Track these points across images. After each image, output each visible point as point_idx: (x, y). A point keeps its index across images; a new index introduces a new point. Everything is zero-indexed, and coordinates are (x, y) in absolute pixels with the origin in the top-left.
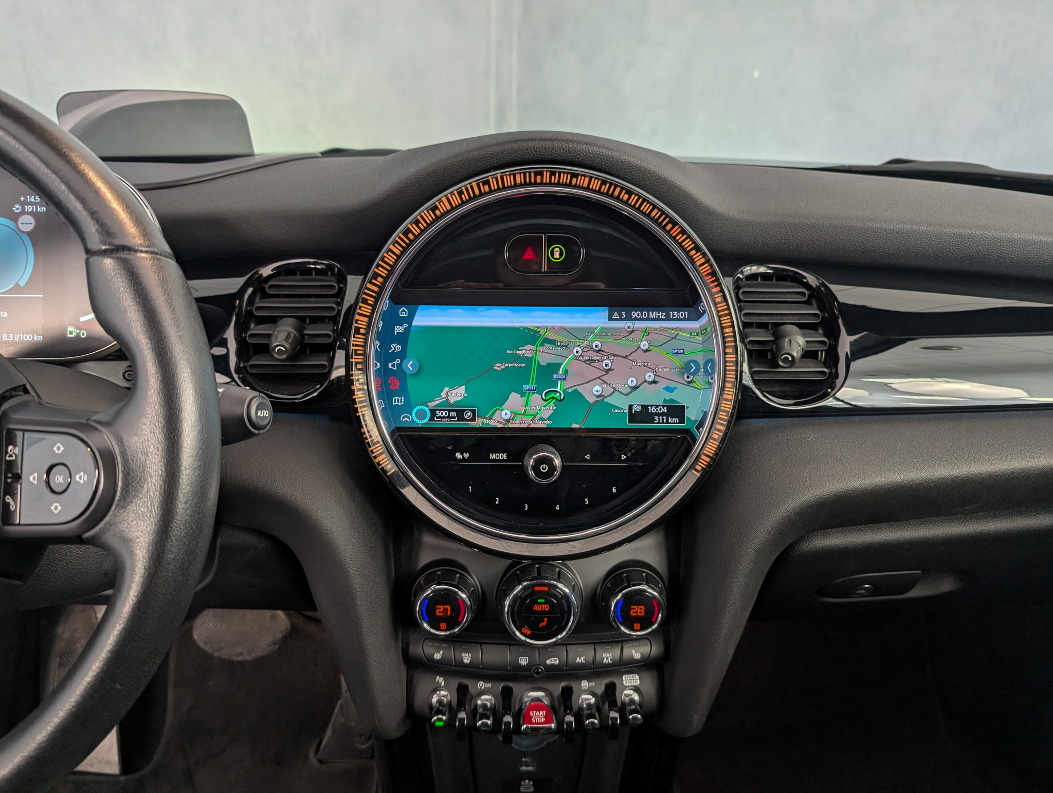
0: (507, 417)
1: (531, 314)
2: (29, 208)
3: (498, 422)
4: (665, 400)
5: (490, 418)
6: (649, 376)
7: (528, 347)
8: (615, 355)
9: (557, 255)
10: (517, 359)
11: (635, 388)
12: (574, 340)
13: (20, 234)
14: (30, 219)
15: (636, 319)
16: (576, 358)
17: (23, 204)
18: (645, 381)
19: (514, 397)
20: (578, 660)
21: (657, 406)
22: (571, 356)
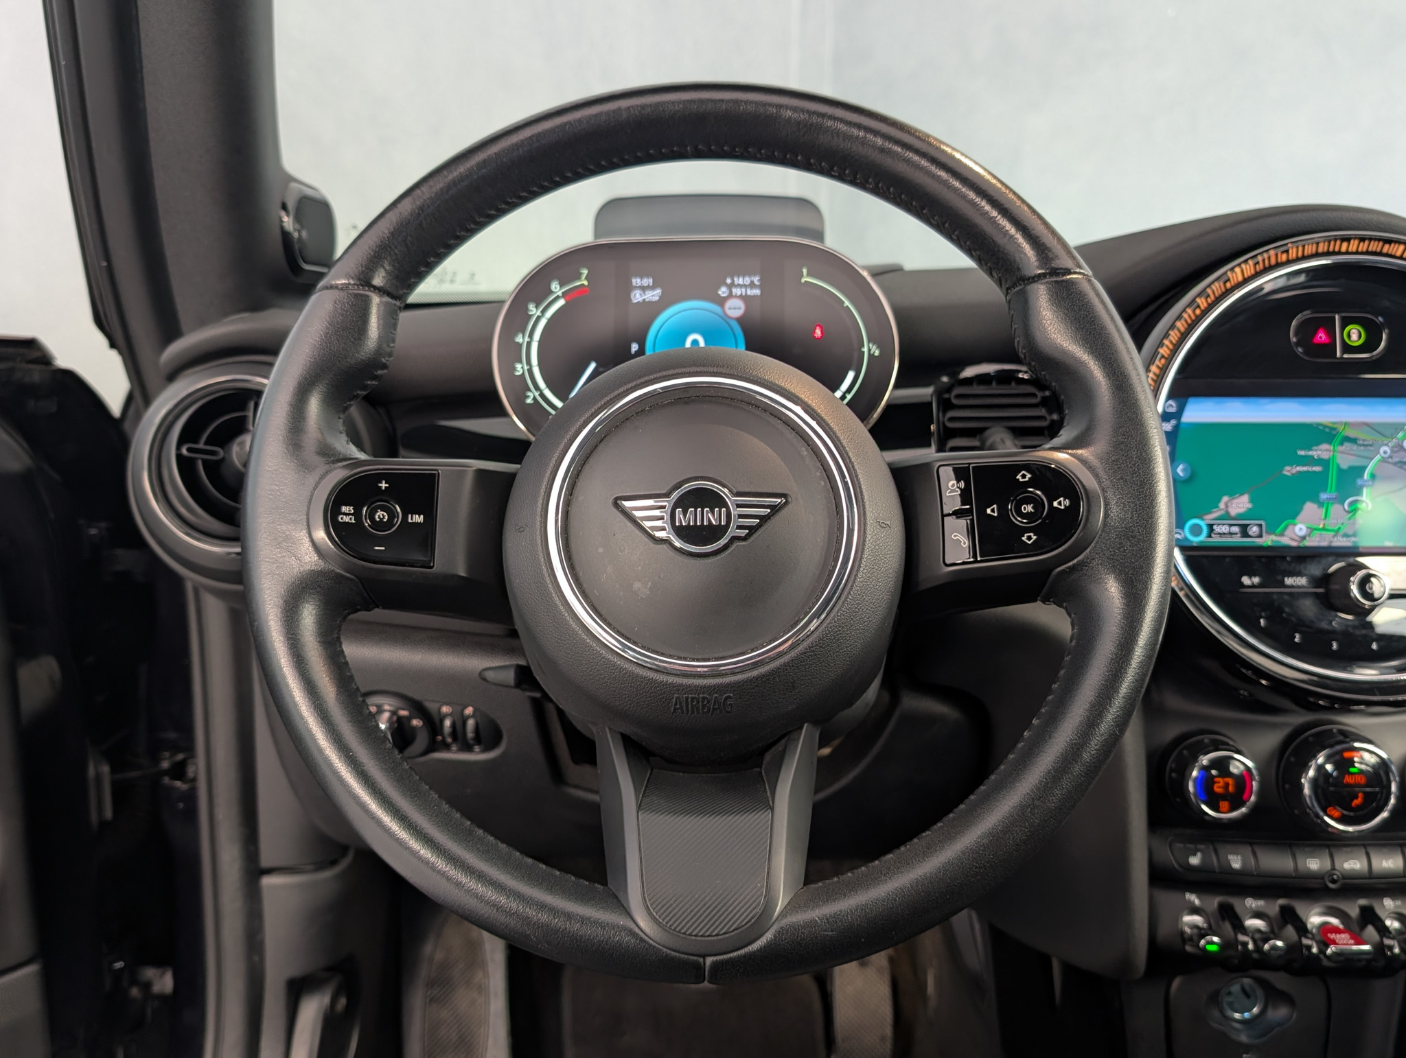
0: (1303, 533)
2: (737, 291)
3: (1292, 539)
5: (1282, 535)
7: (1324, 446)
9: (1354, 337)
10: (1311, 461)
12: (1380, 438)
13: (728, 320)
14: (739, 303)
16: (1384, 460)
17: (730, 286)
19: (1309, 507)
20: (1384, 864)
22: (1378, 458)
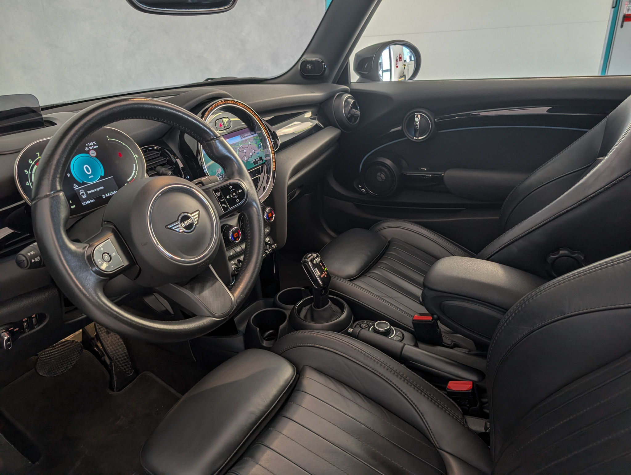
2: (91, 148)
4: (258, 157)
6: (253, 151)
8: (245, 148)
11: (252, 155)
13: (93, 158)
14: (93, 152)
15: (246, 137)
17: (88, 146)
18: (253, 153)
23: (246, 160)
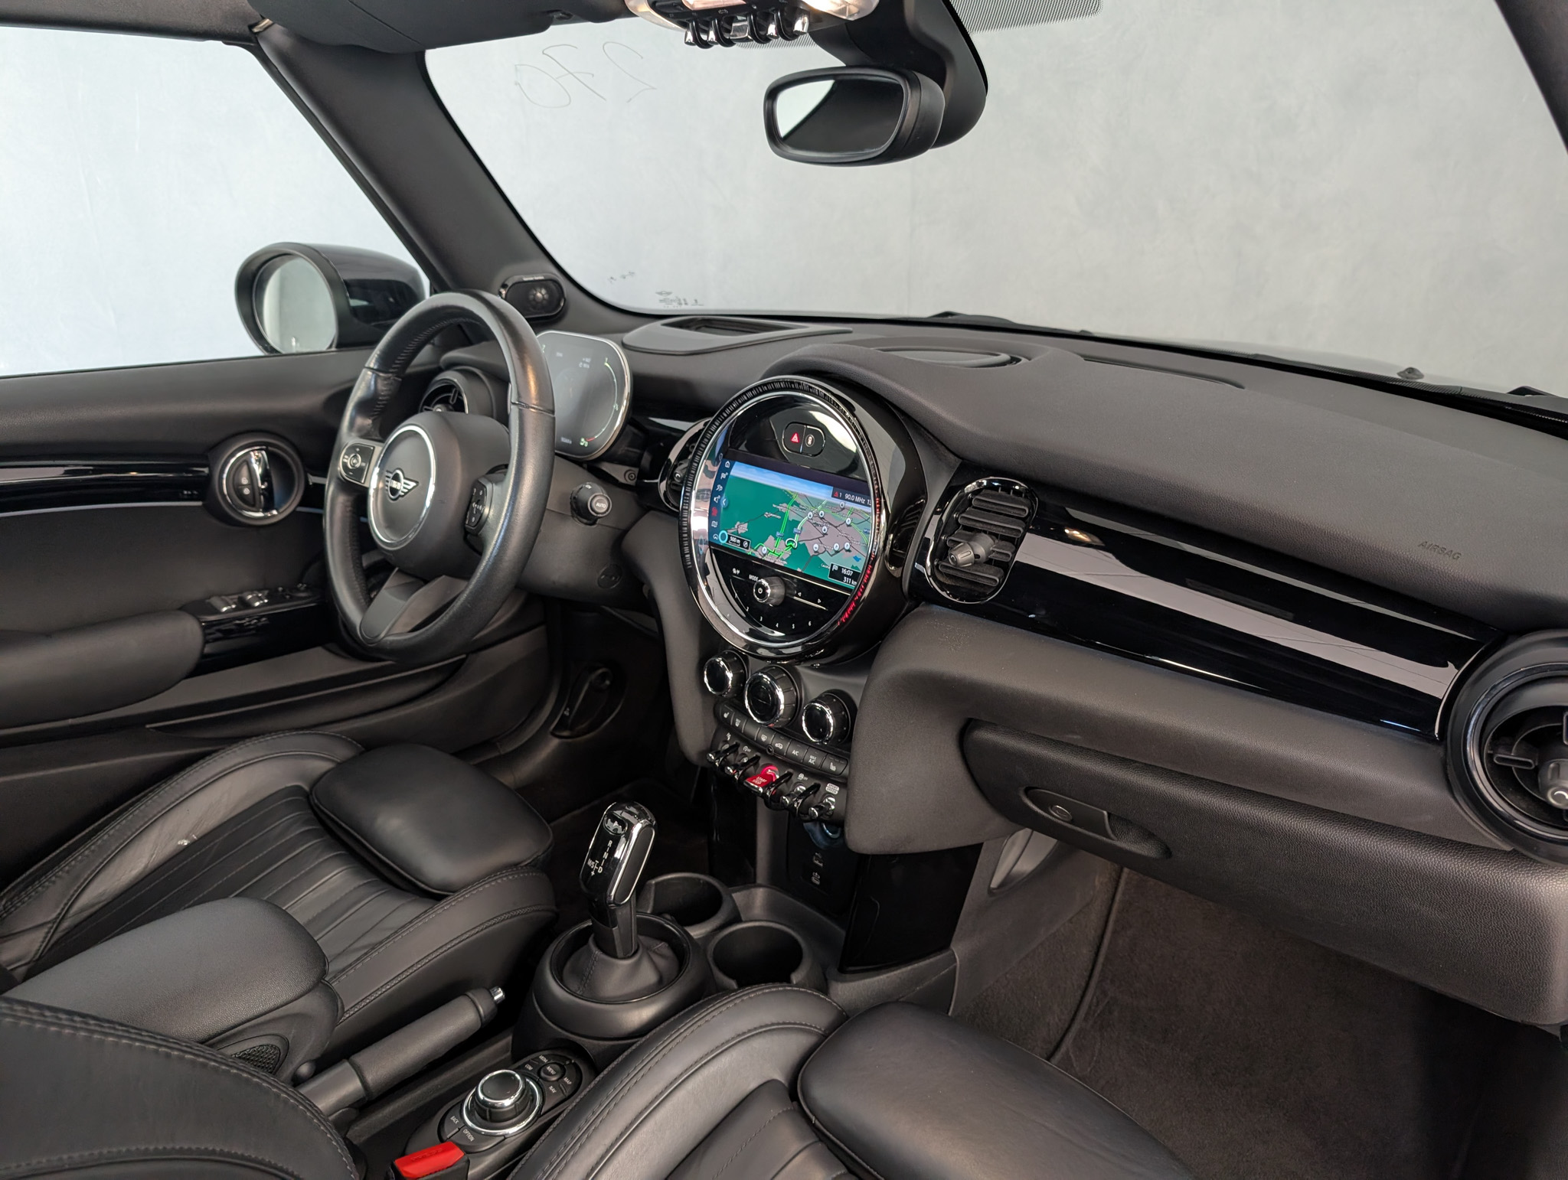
0: (765, 552)
1: (792, 482)
3: (759, 554)
4: (853, 567)
5: (756, 550)
6: (847, 546)
7: (785, 505)
8: (831, 524)
9: (808, 442)
10: (777, 512)
11: (837, 552)
12: (810, 507)
15: (847, 500)
16: (808, 520)
18: (844, 548)
19: (771, 538)
20: (794, 752)
21: (847, 570)
22: (806, 518)
23: (816, 552)
